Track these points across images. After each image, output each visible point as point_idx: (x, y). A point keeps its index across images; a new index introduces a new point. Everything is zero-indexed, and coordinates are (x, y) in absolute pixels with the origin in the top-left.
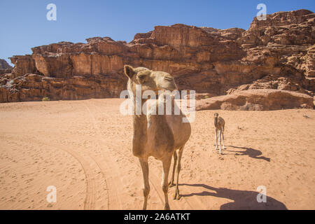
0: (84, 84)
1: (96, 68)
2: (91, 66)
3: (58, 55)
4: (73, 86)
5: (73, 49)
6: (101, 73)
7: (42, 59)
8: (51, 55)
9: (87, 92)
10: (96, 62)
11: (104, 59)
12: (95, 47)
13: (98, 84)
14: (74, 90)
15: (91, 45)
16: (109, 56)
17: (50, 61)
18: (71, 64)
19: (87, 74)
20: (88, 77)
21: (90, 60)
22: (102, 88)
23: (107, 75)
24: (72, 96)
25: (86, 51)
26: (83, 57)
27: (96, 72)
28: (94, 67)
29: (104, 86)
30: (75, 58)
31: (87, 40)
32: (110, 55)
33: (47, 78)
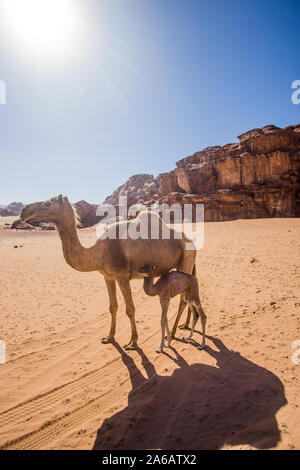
0: (231, 199)
1: (247, 174)
2: (241, 173)
3: (200, 166)
4: (217, 204)
5: (217, 154)
6: (255, 182)
7: (183, 173)
8: (194, 166)
9: (235, 210)
10: (248, 167)
11: (260, 161)
12: (246, 146)
13: (250, 199)
14: (218, 208)
15: (241, 144)
16: (266, 154)
17: (191, 175)
18: (216, 174)
19: (235, 185)
20: (236, 189)
21: (239, 165)
22: (256, 203)
23: (265, 183)
24: (216, 216)
25: (234, 154)
26: (229, 163)
27: (248, 181)
28: (245, 174)
29: (258, 200)
30: (219, 166)
31: (240, 137)
32: (268, 153)
33: (188, 195)
